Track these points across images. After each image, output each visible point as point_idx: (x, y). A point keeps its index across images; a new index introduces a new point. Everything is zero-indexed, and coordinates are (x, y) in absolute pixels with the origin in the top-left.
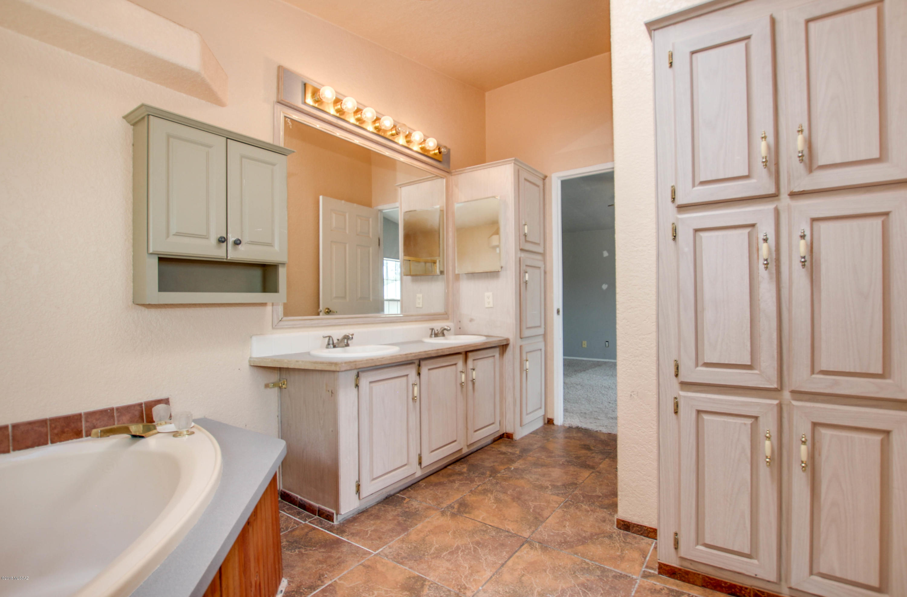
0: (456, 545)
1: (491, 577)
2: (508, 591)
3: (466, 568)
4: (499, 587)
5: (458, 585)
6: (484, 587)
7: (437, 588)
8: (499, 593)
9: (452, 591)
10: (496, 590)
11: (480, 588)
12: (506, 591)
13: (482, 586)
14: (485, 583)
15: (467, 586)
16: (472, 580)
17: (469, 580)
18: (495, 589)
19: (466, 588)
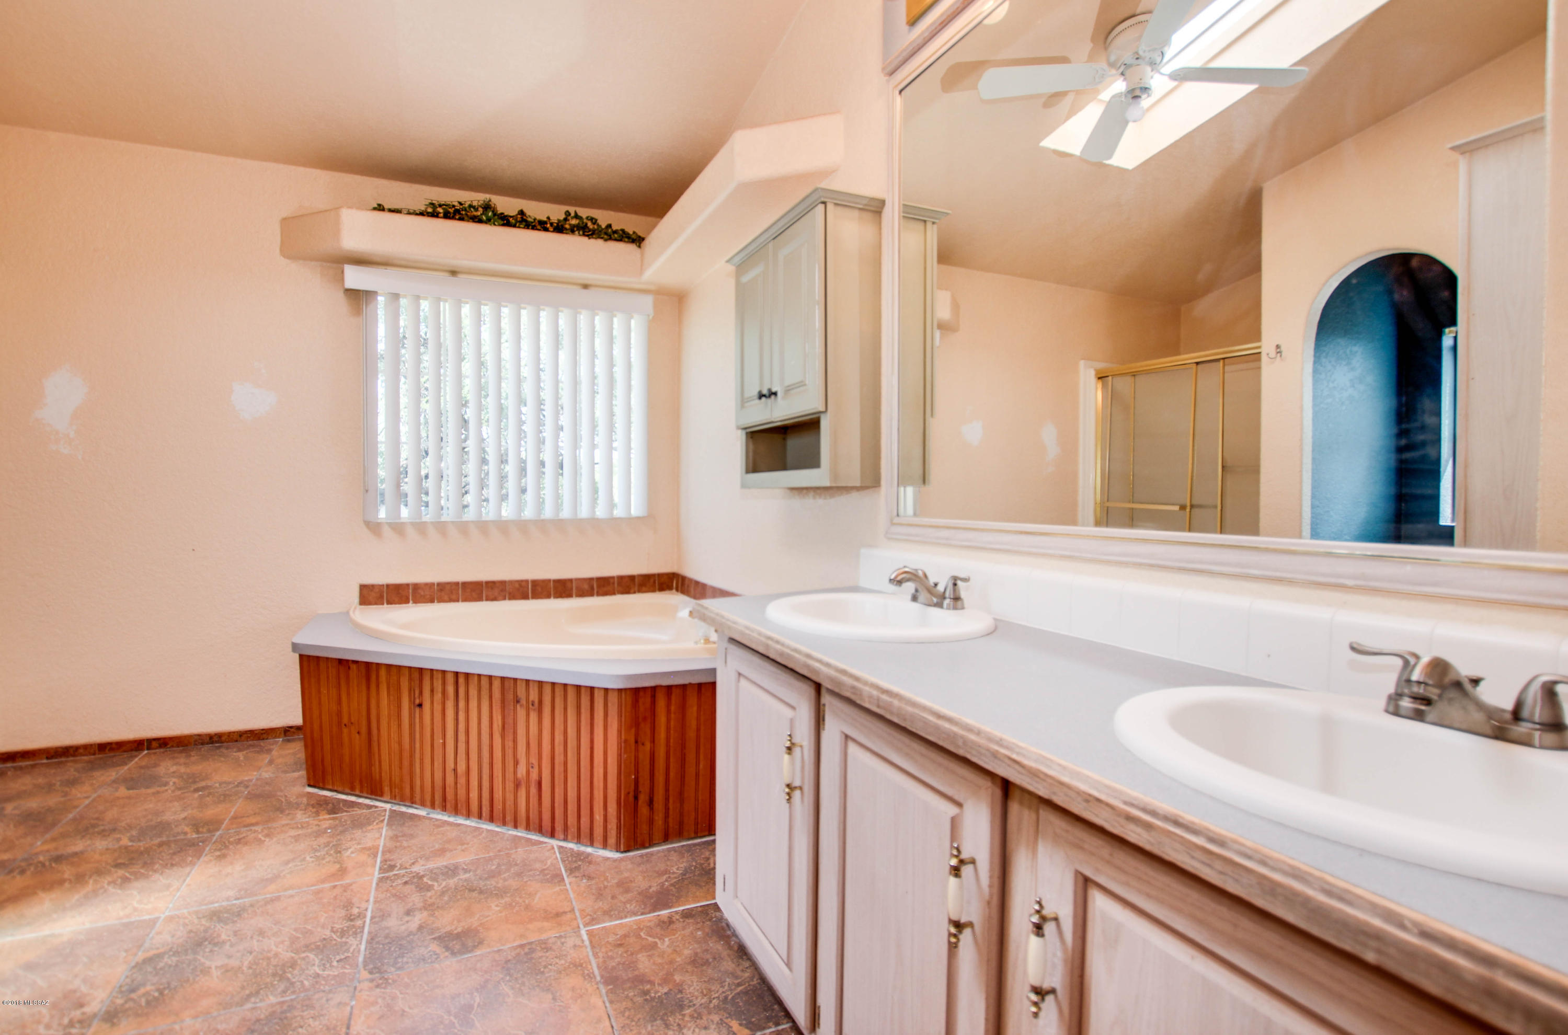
0: (477, 1024)
1: (348, 1028)
2: (300, 1030)
3: (410, 1008)
4: (320, 1024)
5: (394, 981)
6: (349, 1008)
7: (424, 960)
8: (312, 1018)
9: (396, 971)
10: (321, 1018)
11: (353, 1003)
12: (301, 1027)
13: (352, 1007)
14: (351, 1014)
15: (378, 990)
16: (380, 1000)
17: (384, 998)
18: (327, 1018)
19: (378, 986)
